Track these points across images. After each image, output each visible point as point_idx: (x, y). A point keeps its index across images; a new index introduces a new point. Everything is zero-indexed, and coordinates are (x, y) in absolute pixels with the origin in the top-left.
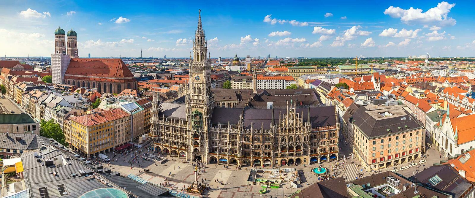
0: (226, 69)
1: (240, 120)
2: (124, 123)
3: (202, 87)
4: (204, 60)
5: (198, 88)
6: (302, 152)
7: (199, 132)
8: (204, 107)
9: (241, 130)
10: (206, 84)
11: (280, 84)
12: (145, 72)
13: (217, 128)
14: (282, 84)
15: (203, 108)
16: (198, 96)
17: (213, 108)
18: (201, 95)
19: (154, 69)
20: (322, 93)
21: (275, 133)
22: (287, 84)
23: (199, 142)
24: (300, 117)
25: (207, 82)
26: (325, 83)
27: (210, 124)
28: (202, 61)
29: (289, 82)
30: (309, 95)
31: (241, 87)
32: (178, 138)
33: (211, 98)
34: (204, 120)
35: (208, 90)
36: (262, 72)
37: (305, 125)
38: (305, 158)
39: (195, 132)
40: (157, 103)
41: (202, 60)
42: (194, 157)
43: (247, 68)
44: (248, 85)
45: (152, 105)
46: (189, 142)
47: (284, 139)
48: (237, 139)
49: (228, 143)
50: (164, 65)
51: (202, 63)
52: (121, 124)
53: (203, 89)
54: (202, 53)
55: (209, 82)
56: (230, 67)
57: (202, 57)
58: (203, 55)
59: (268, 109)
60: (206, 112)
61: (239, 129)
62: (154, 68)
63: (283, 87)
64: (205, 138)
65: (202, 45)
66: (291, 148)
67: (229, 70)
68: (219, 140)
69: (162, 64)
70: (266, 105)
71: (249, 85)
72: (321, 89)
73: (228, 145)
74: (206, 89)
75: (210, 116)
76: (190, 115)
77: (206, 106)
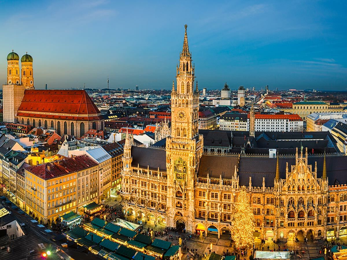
0: (213, 104)
1: (236, 173)
2: (89, 176)
3: (187, 128)
4: (190, 92)
5: (183, 128)
6: (316, 221)
7: (182, 189)
8: (189, 154)
9: (236, 188)
10: (192, 123)
11: (282, 124)
12: (113, 107)
13: (206, 184)
14: (285, 125)
15: (188, 156)
16: (181, 139)
17: (200, 155)
18: (186, 137)
19: (124, 104)
20: (338, 137)
21: (281, 191)
22: (292, 124)
23: (182, 203)
24: (313, 170)
25: (194, 121)
26: (342, 124)
27: (196, 178)
28: (187, 93)
29: (294, 122)
30: (321, 140)
31: (232, 128)
32: (155, 197)
33: (198, 142)
34: (189, 172)
35: (194, 131)
36: (258, 108)
37: (320, 182)
38: (320, 231)
39: (178, 189)
40: (130, 148)
41: (187, 91)
42: (175, 224)
43: (239, 104)
44: (241, 126)
45: (124, 150)
46: (169, 203)
47: (291, 201)
48: (231, 200)
49: (219, 205)
50: (136, 99)
51: (188, 95)
52: (85, 177)
53: (189, 130)
54: (188, 82)
55: (196, 120)
56: (218, 102)
57: (187, 87)
58: (189, 85)
59: (271, 159)
60: (192, 161)
61: (234, 185)
62: (124, 101)
63: (287, 129)
64: (190, 198)
65: (188, 72)
66: (301, 215)
67: (217, 106)
68: (208, 200)
69: (133, 98)
70: (268, 153)
71: (243, 126)
72: (337, 132)
73: (219, 208)
74: (192, 130)
75: (197, 166)
76: (171, 166)
77: (192, 152)
